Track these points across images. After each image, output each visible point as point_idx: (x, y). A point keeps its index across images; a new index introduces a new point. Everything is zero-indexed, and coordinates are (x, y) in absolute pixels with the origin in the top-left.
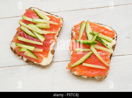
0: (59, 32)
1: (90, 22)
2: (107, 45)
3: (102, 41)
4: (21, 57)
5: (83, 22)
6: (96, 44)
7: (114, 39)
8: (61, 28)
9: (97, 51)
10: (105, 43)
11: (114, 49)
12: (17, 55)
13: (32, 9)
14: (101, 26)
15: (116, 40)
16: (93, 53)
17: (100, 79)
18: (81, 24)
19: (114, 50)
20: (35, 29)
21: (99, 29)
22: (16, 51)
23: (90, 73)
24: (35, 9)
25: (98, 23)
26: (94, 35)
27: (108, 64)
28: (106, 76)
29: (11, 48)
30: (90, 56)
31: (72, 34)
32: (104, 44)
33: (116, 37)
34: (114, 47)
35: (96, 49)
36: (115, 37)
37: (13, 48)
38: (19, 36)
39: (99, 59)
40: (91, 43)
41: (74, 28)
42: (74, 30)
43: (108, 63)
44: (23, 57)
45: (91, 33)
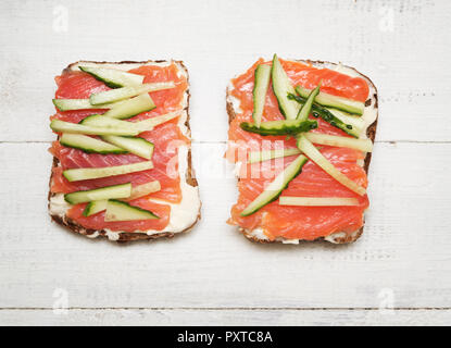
0: (187, 109)
1: (281, 61)
2: (349, 127)
3: (333, 117)
4: (96, 234)
5: (261, 61)
6: (315, 127)
7: (368, 103)
8: (188, 92)
9: (321, 151)
10: (341, 123)
11: (374, 137)
12: (82, 232)
13: (75, 68)
14: (320, 67)
15: (376, 106)
16: (308, 159)
17: (343, 240)
18: (256, 71)
19: (373, 140)
20: (109, 127)
21: (317, 77)
22: (74, 222)
23: (308, 225)
24: (83, 65)
25: (309, 61)
26: (301, 100)
27: (361, 188)
28: (362, 229)
29: (56, 219)
30: (300, 172)
31: (229, 107)
32: (339, 125)
33: (375, 96)
34: (371, 131)
35: (315, 145)
36: (370, 96)
37: (61, 215)
38: (68, 169)
39: (331, 177)
40: (297, 126)
41: (232, 88)
42: (234, 93)
43: (363, 186)
44: (103, 232)
45: (290, 97)
